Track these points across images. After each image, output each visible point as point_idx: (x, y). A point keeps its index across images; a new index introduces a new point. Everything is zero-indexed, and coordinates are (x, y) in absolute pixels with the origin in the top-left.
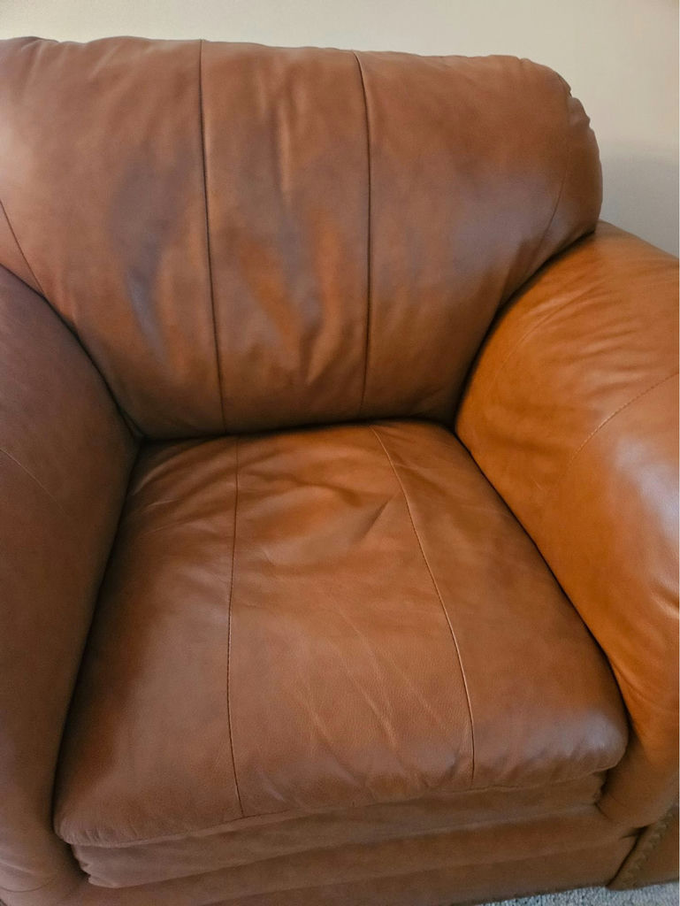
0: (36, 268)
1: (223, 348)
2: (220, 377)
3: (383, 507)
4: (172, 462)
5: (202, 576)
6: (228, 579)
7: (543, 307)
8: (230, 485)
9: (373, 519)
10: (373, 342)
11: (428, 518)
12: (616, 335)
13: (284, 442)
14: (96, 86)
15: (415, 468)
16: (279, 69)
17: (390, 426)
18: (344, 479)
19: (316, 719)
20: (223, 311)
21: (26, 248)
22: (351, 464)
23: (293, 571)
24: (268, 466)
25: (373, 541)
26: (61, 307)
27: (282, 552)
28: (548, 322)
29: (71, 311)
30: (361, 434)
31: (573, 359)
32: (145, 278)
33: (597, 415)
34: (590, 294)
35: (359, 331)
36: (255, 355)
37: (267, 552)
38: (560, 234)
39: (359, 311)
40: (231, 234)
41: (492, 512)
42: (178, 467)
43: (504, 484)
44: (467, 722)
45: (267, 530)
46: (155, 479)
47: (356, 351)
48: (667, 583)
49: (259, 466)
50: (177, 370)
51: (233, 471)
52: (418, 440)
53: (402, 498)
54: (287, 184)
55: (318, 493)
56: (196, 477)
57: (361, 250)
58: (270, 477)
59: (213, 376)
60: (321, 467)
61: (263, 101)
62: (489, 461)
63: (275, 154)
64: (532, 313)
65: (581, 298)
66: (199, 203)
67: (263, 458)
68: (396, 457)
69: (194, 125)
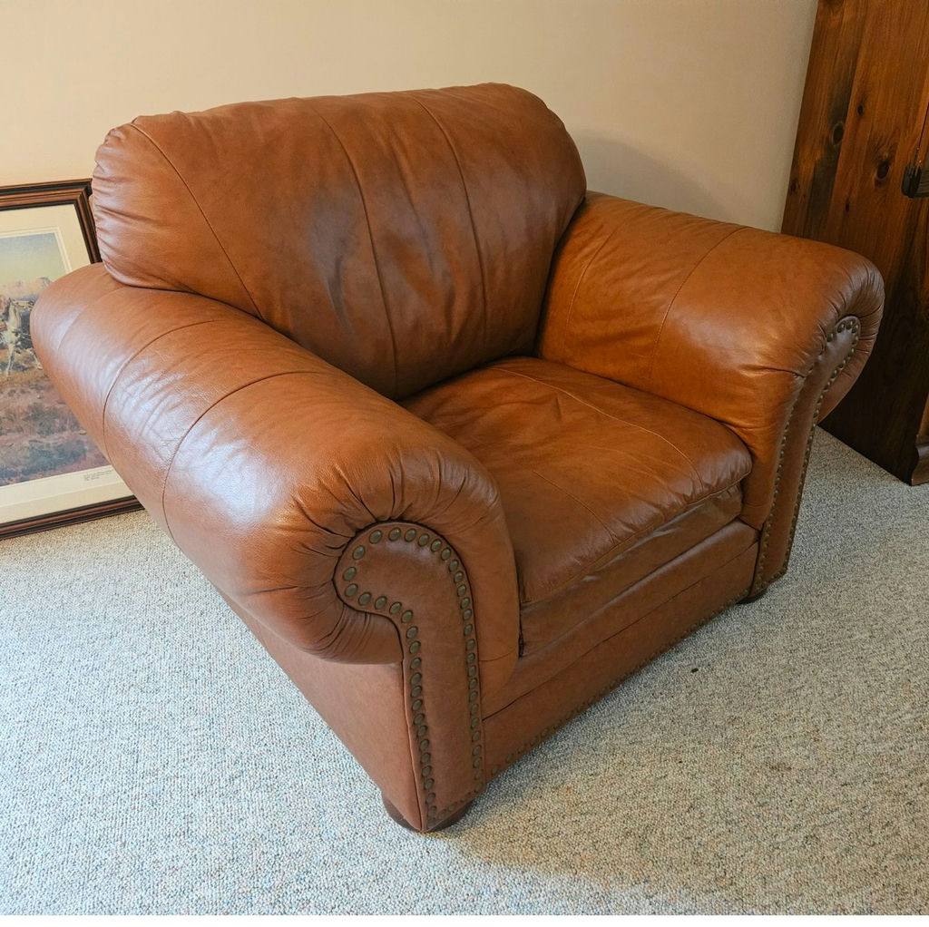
1: (395, 327)
3: (556, 400)
10: (488, 299)
20: (391, 298)
22: (507, 389)
25: (567, 417)
35: (479, 293)
40: (387, 239)
44: (689, 464)
50: (367, 352)
53: (561, 393)
61: (382, 142)
63: (403, 177)
66: (364, 222)
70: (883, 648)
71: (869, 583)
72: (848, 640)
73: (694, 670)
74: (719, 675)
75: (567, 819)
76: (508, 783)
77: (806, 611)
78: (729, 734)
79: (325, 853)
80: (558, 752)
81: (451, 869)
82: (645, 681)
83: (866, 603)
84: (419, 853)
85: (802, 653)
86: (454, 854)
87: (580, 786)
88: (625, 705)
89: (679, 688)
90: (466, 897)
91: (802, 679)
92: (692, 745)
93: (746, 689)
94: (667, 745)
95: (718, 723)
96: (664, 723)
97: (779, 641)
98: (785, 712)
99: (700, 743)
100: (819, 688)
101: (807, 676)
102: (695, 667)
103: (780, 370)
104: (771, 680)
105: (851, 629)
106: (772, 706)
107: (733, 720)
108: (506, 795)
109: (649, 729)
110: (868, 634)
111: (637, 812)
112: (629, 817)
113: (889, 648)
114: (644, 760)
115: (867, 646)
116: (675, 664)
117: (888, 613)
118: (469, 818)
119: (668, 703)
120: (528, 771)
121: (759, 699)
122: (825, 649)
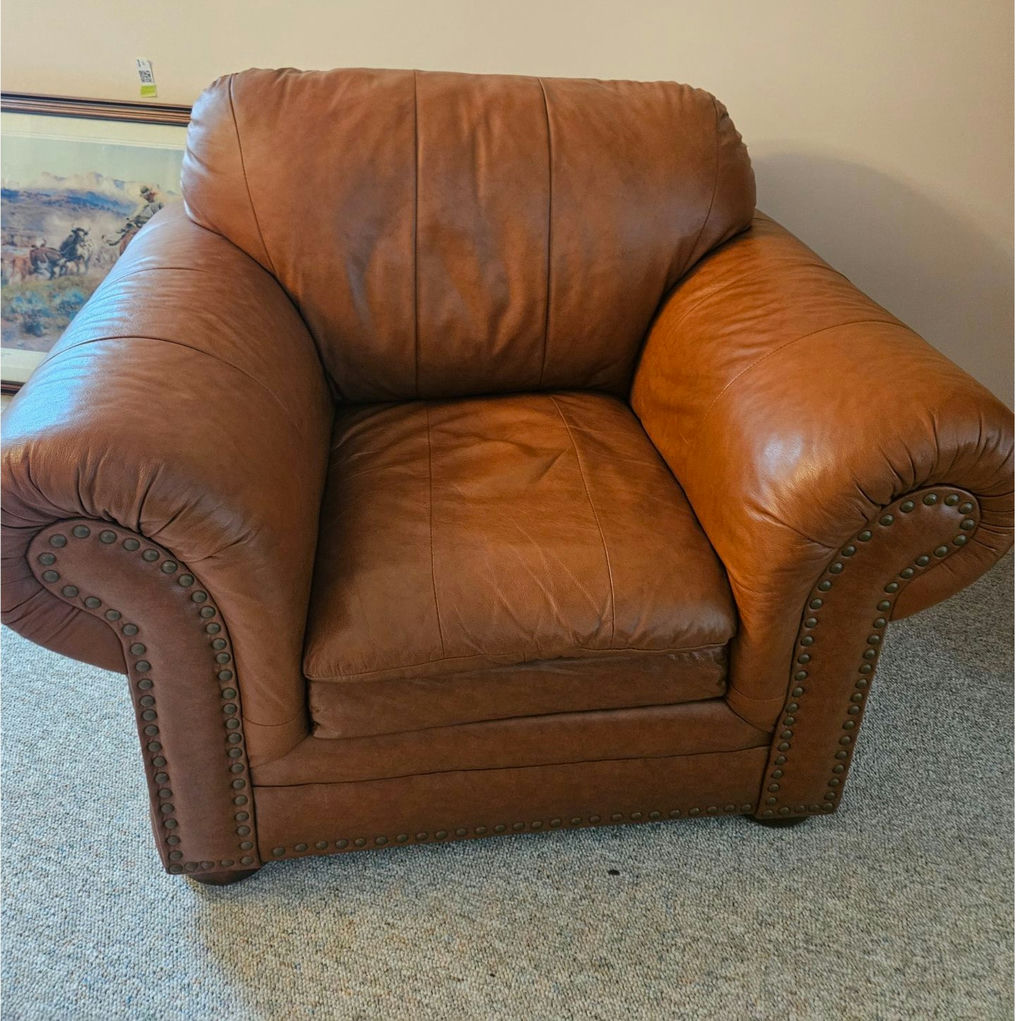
0: (273, 253)
1: (422, 321)
2: (417, 347)
3: (556, 458)
4: (370, 421)
5: (407, 504)
6: (428, 505)
7: (699, 294)
8: (423, 440)
9: (548, 466)
10: (552, 319)
11: (593, 467)
12: (745, 320)
13: (469, 406)
14: (335, 115)
15: (586, 429)
16: (479, 100)
17: (569, 396)
18: (524, 437)
19: (499, 592)
20: (424, 291)
21: (266, 237)
22: (530, 425)
23: (480, 501)
24: (456, 426)
25: (545, 482)
26: (289, 284)
27: (471, 488)
28: (700, 307)
29: (297, 288)
30: (541, 401)
31: (712, 338)
32: (362, 263)
33: (723, 381)
34: (733, 286)
35: (540, 310)
36: (449, 327)
37: (459, 489)
38: (716, 232)
39: (540, 293)
40: (434, 229)
41: (650, 466)
42: (375, 425)
43: (663, 444)
44: (609, 598)
45: (457, 472)
46: (354, 436)
47: (538, 326)
48: (753, 496)
49: (447, 426)
50: (381, 340)
51: (427, 428)
52: (592, 409)
53: (572, 452)
54: (482, 192)
55: (502, 447)
56: (391, 433)
57: (542, 243)
58: (457, 435)
59: (411, 346)
60: (503, 428)
61: (465, 126)
62: (653, 427)
63: (474, 168)
64: (691, 298)
65: (726, 289)
66: (411, 206)
67: (452, 419)
68: (570, 420)
69: (411, 146)
70: (903, 997)
71: (970, 891)
72: (858, 954)
73: (614, 872)
74: (639, 896)
75: (317, 957)
76: (304, 877)
77: (834, 880)
78: (580, 979)
79: (100, 838)
80: (379, 874)
81: (173, 931)
82: (545, 849)
83: (936, 919)
84: (165, 894)
85: (776, 934)
86: (190, 917)
87: (365, 929)
88: (496, 864)
89: (575, 884)
90: (159, 969)
91: (742, 968)
92: (525, 963)
93: (656, 936)
94: (497, 944)
95: (580, 956)
96: (518, 914)
97: (758, 900)
98: (675, 997)
99: (536, 967)
100: (754, 996)
101: (753, 969)
102: (619, 868)
103: (784, 524)
104: (701, 944)
105: (878, 942)
106: (668, 979)
107: (603, 965)
108: (290, 887)
109: (496, 910)
110: (897, 964)
111: (392, 999)
112: (378, 1000)
113: (912, 1003)
114: (455, 945)
115: (881, 979)
116: (596, 850)
117: (957, 951)
118: (239, 888)
119: (546, 893)
120: (333, 875)
121: (661, 958)
122: (811, 947)
